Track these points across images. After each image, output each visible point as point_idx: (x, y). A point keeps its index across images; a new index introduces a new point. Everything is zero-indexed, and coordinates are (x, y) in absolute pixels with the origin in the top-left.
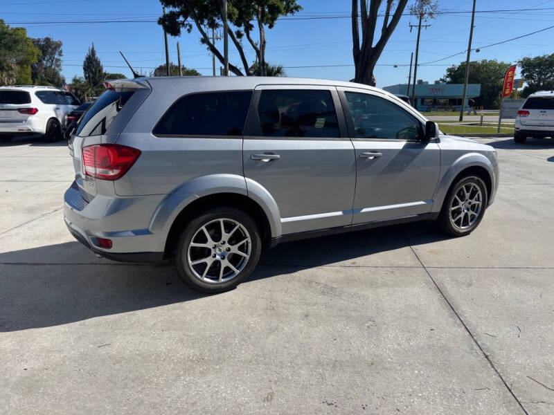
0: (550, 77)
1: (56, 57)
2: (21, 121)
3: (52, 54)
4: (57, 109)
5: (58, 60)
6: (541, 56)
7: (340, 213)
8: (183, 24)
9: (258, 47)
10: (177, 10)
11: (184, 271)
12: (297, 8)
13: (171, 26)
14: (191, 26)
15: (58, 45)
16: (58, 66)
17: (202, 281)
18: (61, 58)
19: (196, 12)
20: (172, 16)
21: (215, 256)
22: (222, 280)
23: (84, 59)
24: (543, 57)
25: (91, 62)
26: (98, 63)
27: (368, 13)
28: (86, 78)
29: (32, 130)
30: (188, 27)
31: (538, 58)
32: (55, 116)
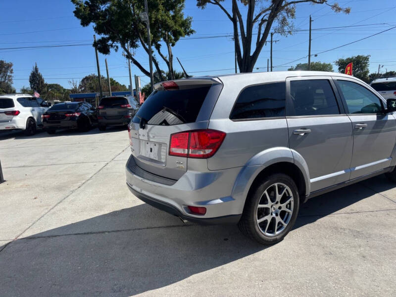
0: (358, 71)
1: (8, 74)
2: (8, 121)
3: (6, 72)
4: (33, 110)
5: (10, 76)
6: (351, 57)
7: (343, 172)
8: (112, 46)
9: (168, 59)
10: (107, 36)
11: (255, 228)
12: (192, 32)
13: (102, 47)
14: (117, 47)
15: (10, 66)
16: (10, 80)
17: (265, 235)
18: (12, 75)
19: (121, 37)
20: (103, 41)
21: (272, 215)
22: (277, 233)
23: (30, 75)
24: (352, 58)
25: (35, 77)
26: (40, 77)
27: (246, 34)
28: (32, 88)
29: (16, 128)
30: (115, 48)
31: (348, 59)
32: (32, 116)
